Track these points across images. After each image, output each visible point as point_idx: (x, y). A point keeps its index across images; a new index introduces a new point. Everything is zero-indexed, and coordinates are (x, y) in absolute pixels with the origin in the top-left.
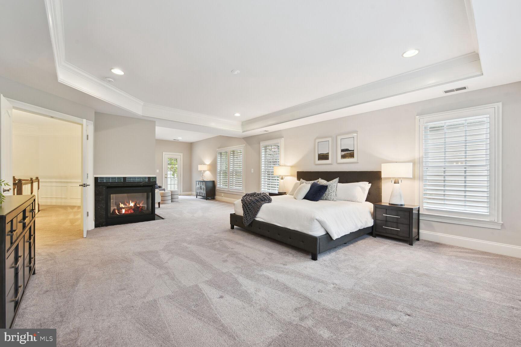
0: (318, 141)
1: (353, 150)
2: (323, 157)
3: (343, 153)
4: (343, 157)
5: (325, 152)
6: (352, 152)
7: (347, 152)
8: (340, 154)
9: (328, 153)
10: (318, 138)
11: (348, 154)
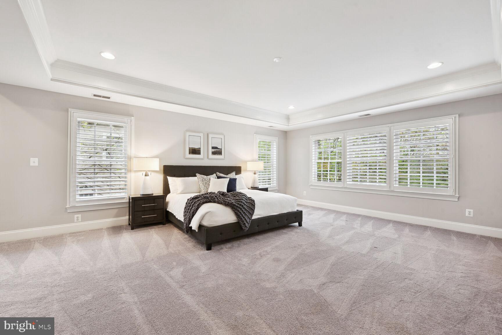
0: (188, 134)
1: (221, 149)
2: (195, 151)
3: (214, 150)
4: (214, 153)
5: (196, 147)
6: (220, 150)
7: (216, 150)
8: (211, 150)
9: (200, 148)
10: (188, 131)
11: (217, 151)
